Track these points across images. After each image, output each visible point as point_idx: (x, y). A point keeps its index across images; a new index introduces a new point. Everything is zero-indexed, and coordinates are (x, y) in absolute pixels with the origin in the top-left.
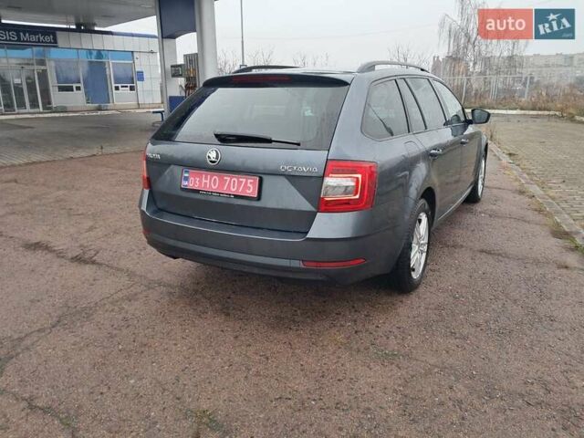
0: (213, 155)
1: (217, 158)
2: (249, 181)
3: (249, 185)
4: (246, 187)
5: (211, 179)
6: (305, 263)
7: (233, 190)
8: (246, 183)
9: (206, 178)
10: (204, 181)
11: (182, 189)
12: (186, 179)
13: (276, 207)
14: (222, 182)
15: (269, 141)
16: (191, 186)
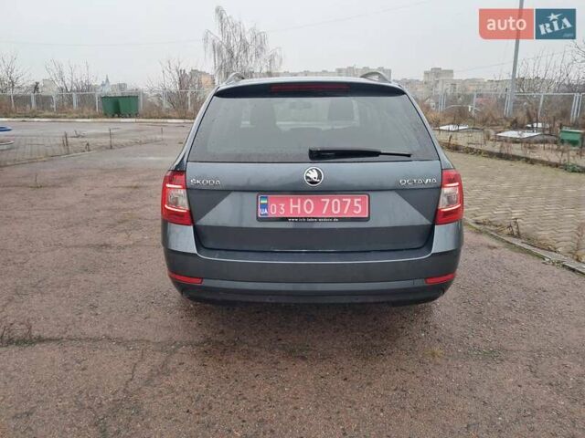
0: (314, 175)
1: (320, 177)
2: (356, 200)
3: (356, 205)
4: (352, 207)
5: (302, 203)
6: (428, 280)
7: (336, 212)
8: (352, 203)
9: (295, 203)
10: (292, 206)
11: (259, 220)
12: (264, 206)
13: (388, 225)
14: (319, 206)
15: (376, 154)
16: (273, 214)
